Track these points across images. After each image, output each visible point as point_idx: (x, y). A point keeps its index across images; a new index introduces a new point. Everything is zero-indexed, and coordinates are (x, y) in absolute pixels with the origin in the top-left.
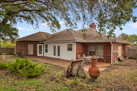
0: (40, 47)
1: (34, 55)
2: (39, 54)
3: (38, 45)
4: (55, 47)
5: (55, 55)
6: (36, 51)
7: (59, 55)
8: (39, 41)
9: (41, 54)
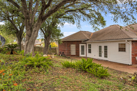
0: (83, 47)
1: (77, 56)
2: (82, 54)
3: (80, 45)
4: (100, 47)
5: (100, 56)
6: (79, 51)
7: (106, 56)
8: (81, 41)
9: (84, 54)
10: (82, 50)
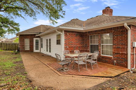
1: (31, 51)
2: (36, 50)
3: (35, 39)
4: (47, 40)
6: (33, 46)
7: (50, 51)
8: (35, 35)
9: (38, 50)
10: (36, 44)
